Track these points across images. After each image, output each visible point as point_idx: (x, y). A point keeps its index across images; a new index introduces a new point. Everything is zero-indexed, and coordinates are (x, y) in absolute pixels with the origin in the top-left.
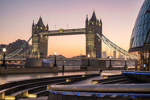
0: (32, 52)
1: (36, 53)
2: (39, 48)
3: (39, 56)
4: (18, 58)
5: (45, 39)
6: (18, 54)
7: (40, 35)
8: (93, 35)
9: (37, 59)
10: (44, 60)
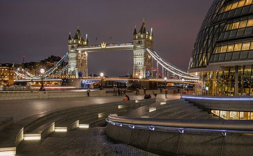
0: (69, 71)
1: (73, 73)
2: (77, 66)
3: (77, 77)
4: (51, 78)
5: (84, 55)
6: (52, 74)
7: (78, 50)
8: (143, 51)
9: (76, 79)
10: (84, 80)
